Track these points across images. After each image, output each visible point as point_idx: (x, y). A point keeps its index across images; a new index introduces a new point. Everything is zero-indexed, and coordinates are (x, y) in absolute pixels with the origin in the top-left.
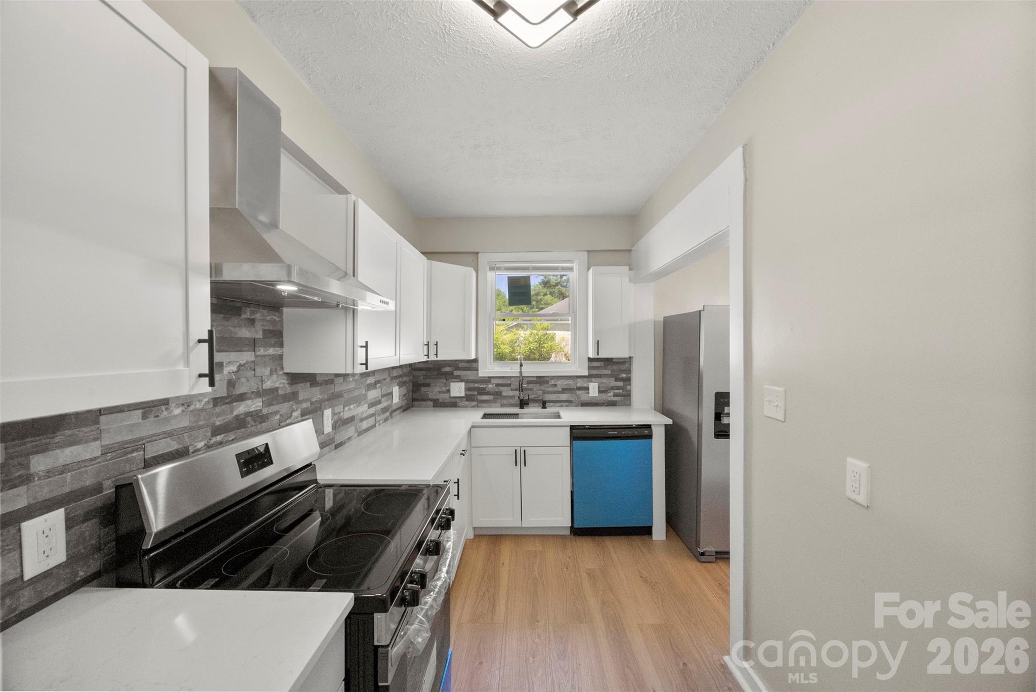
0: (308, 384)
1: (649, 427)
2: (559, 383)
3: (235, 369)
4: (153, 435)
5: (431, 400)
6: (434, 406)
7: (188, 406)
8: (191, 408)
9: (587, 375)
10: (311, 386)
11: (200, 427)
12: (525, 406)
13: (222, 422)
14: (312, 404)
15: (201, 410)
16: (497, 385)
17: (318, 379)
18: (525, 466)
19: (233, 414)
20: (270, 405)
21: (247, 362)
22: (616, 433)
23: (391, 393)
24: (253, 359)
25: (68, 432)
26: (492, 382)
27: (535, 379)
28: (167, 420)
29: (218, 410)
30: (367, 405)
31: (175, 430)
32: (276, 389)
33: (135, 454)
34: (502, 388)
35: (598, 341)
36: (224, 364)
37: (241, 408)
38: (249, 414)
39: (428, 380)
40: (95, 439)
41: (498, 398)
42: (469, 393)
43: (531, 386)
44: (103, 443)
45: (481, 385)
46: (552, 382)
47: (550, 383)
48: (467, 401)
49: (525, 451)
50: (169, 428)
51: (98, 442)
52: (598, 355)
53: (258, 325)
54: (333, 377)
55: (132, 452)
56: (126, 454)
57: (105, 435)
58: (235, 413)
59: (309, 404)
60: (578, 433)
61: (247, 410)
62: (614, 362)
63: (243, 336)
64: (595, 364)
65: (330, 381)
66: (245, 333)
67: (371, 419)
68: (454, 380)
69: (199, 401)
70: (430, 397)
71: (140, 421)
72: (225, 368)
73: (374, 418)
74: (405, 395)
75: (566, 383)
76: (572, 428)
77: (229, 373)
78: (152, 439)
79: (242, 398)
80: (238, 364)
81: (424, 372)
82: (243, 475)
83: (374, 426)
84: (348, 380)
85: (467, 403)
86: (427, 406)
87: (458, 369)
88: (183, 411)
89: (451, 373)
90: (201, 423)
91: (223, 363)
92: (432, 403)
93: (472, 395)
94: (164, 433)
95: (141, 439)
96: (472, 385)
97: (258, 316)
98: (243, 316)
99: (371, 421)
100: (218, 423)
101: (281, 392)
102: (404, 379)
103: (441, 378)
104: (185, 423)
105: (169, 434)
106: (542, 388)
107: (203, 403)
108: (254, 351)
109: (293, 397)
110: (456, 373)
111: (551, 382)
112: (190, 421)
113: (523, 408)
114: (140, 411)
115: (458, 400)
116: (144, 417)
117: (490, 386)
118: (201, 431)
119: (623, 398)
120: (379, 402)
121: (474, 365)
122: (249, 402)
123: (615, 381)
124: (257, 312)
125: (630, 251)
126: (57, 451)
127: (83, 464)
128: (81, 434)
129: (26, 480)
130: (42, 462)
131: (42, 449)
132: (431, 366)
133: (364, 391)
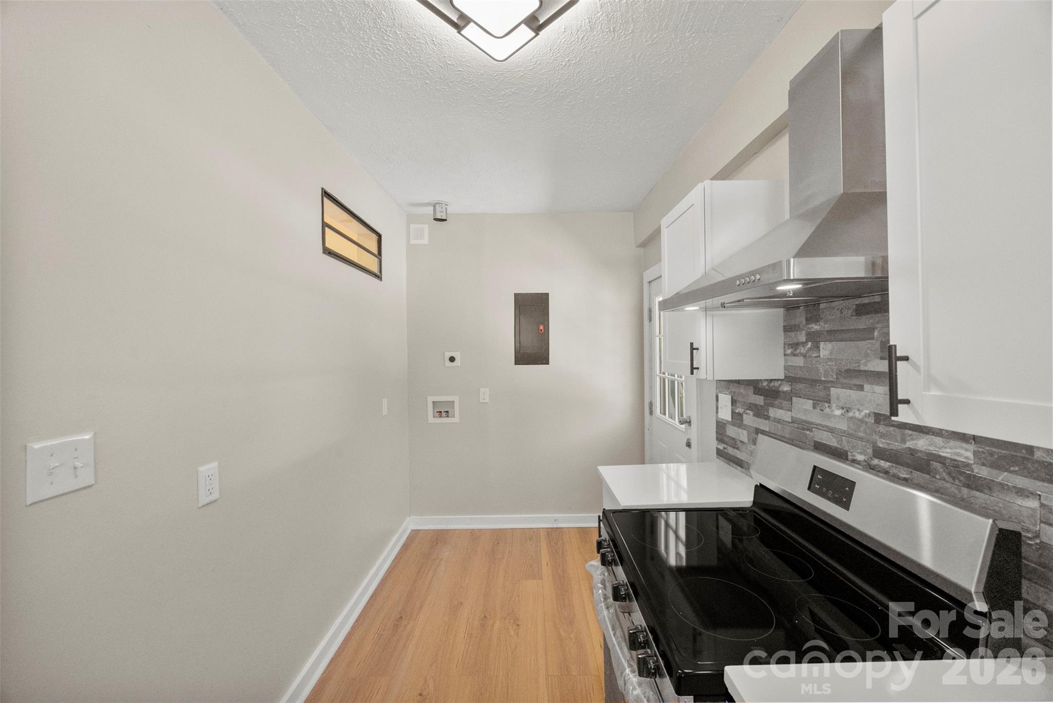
4: (821, 425)
7: (847, 411)
8: (851, 414)
11: (861, 439)
13: (888, 447)
15: (862, 421)
19: (905, 443)
28: (829, 416)
29: (881, 428)
31: (835, 428)
33: (808, 433)
40: (789, 411)
44: (794, 415)
50: (828, 424)
51: (790, 414)
55: (807, 430)
56: (803, 429)
57: (793, 410)
58: (909, 444)
61: (933, 449)
69: (858, 410)
71: (812, 409)
78: (819, 427)
88: (842, 414)
90: (861, 434)
94: (827, 427)
95: (812, 423)
100: (881, 445)
104: (843, 426)
105: (832, 430)
107: (863, 414)
114: (811, 402)
116: (814, 407)
126: (777, 410)
127: (785, 423)
128: (783, 404)
129: (767, 418)
130: (774, 413)
131: (773, 406)
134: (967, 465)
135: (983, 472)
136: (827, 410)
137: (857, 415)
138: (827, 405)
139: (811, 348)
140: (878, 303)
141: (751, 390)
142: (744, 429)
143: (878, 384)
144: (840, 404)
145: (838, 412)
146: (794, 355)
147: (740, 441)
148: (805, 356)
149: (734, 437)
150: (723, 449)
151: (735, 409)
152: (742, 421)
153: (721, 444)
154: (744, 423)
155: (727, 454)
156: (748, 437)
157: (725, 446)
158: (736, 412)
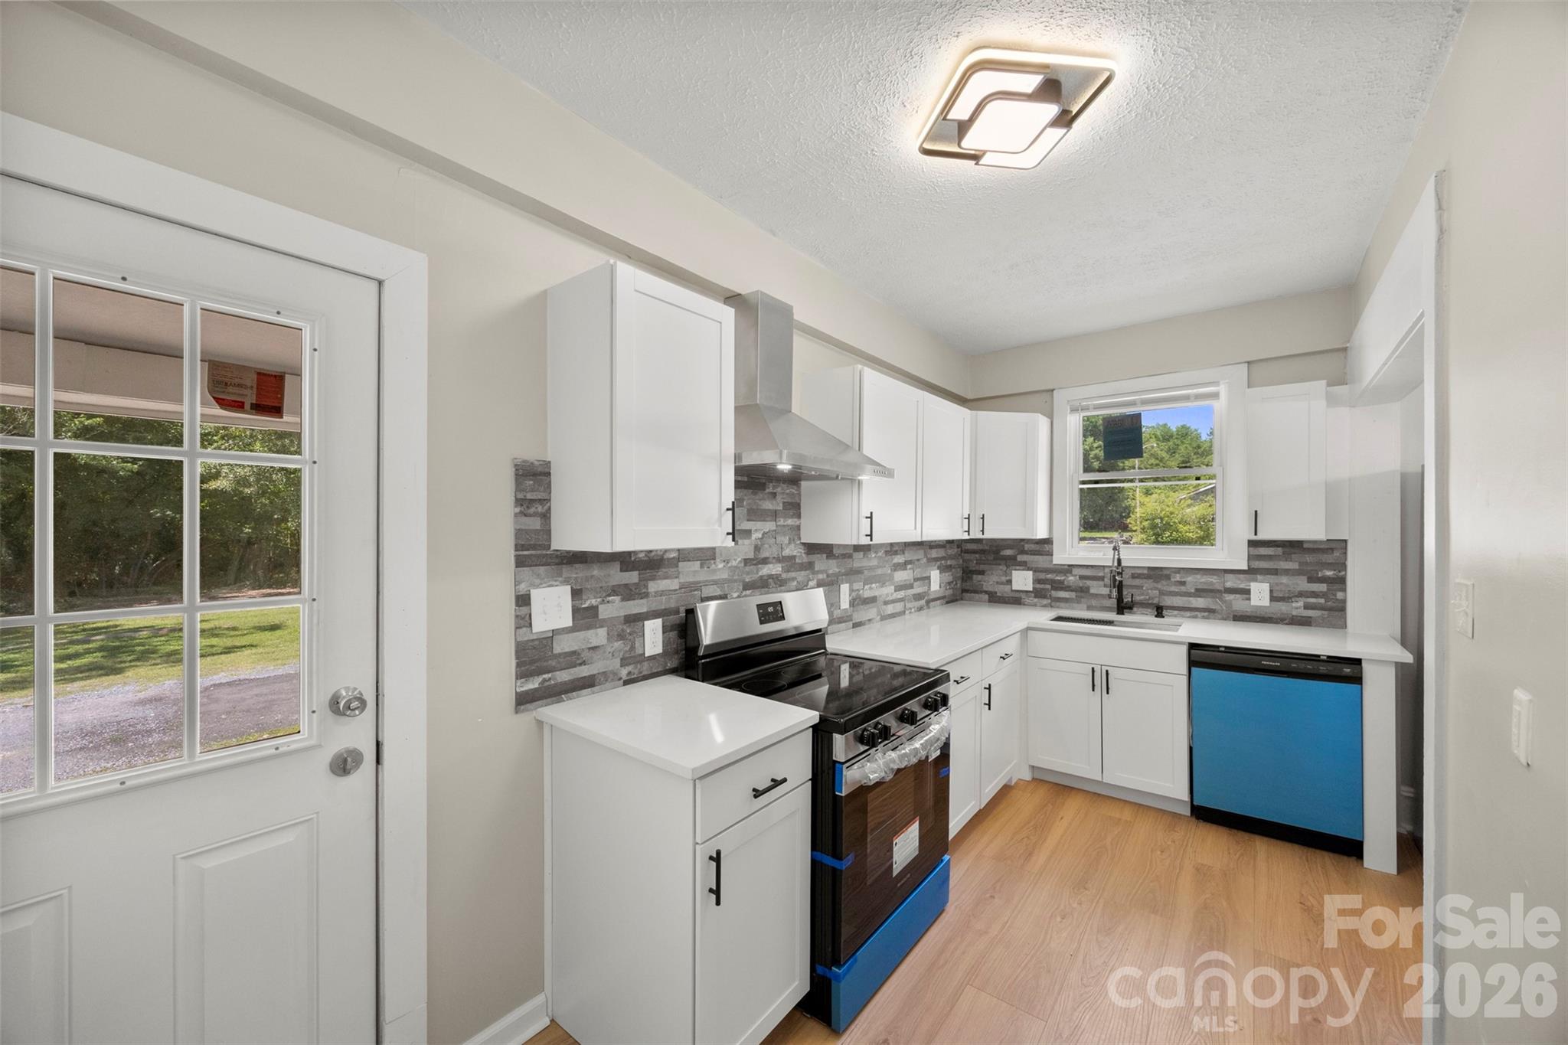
0: (825, 554)
1: (1357, 662)
2: (1189, 579)
3: (760, 536)
4: (706, 581)
5: (986, 592)
6: (990, 601)
7: (728, 563)
8: (729, 565)
9: (1246, 568)
10: (827, 557)
11: (736, 581)
12: (1125, 611)
13: (750, 580)
14: (828, 576)
15: (736, 567)
16: (1082, 577)
17: (834, 549)
18: (1108, 693)
19: (758, 574)
20: (788, 571)
21: (769, 531)
22: (1279, 664)
23: (928, 578)
24: (774, 528)
25: (664, 570)
26: (1073, 573)
27: (1145, 572)
28: (715, 571)
29: (747, 569)
30: (893, 587)
31: (719, 579)
32: (794, 557)
33: (696, 593)
34: (1089, 583)
35: (1256, 512)
36: (754, 531)
37: (766, 570)
38: (770, 576)
39: (982, 566)
40: (676, 577)
41: (1082, 597)
42: (1038, 586)
43: (1137, 582)
44: (682, 581)
45: (1057, 576)
46: (1178, 577)
47: (1172, 580)
48: (1036, 597)
49: (1107, 671)
50: (715, 578)
51: (676, 580)
52: (1256, 534)
53: (779, 498)
55: (695, 588)
56: (691, 591)
57: (681, 576)
58: (760, 574)
59: (825, 576)
60: (1201, 656)
61: (769, 572)
62: (1305, 549)
63: (767, 508)
64: (1263, 551)
65: (848, 552)
66: (768, 505)
67: (899, 604)
68: (1018, 568)
69: (735, 560)
70: (985, 589)
71: (699, 569)
72: (753, 535)
73: (902, 603)
74: (949, 583)
75: (1203, 580)
76: (1192, 646)
77: (756, 539)
78: (706, 583)
79: (765, 561)
80: (763, 531)
81: (977, 556)
82: (762, 622)
83: (902, 613)
84: (869, 556)
85: (1036, 600)
86: (980, 601)
87: (1023, 552)
88: (724, 566)
89: (1013, 558)
90: (736, 577)
91: (750, 531)
92: (987, 596)
93: (1043, 589)
94: (713, 581)
95: (699, 582)
96: (1042, 576)
97: (779, 490)
98: (767, 491)
99: (899, 607)
100: (747, 580)
101: (797, 561)
102: (949, 563)
103: (1000, 564)
104: (725, 576)
105: (715, 582)
106: (1159, 586)
107: (737, 562)
108: (775, 521)
109: (810, 566)
110: (1020, 558)
111: (1174, 578)
112: (729, 575)
113: (1123, 614)
114: (699, 562)
115: (1023, 595)
116: (702, 566)
117: (1071, 578)
118: (736, 584)
119: (1326, 613)
120: (911, 586)
121: (1047, 547)
122: (771, 566)
123: (1308, 582)
124: (779, 486)
125: (1345, 349)
126: (659, 581)
127: (671, 593)
128: (670, 573)
129: (646, 595)
130: (653, 587)
131: (653, 578)
132: (986, 548)
133: (889, 571)
134: (780, 575)
135: (784, 576)
136: (714, 566)
137: (734, 563)
138: (712, 562)
140: (746, 482)
141: (617, 565)
142: (602, 627)
143: (745, 539)
144: (723, 558)
145: (721, 566)
147: (590, 649)
149: (575, 648)
150: (537, 686)
151: (582, 604)
152: (597, 615)
153: (531, 679)
154: (601, 617)
155: (556, 685)
156: (608, 634)
157: (546, 676)
158: (584, 606)
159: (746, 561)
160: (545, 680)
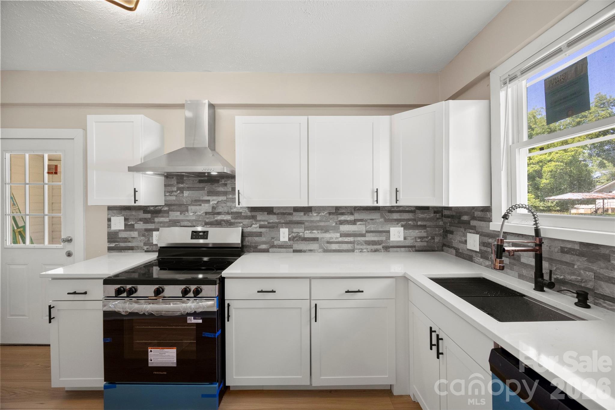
0: (266, 213)
3: (216, 203)
5: (454, 248)
6: (456, 255)
7: (195, 213)
8: (197, 214)
11: (200, 221)
13: (209, 221)
14: (269, 223)
17: (274, 211)
18: (438, 357)
19: (214, 219)
20: (235, 219)
21: (222, 201)
23: (387, 232)
24: (226, 199)
25: (162, 214)
27: (577, 247)
28: (187, 216)
29: (207, 216)
30: (339, 234)
31: (190, 220)
32: (241, 213)
33: (178, 224)
36: (211, 200)
37: (219, 218)
39: (452, 227)
40: (167, 217)
41: (514, 265)
42: (483, 248)
44: (170, 218)
48: (482, 257)
49: (438, 335)
51: (168, 218)
53: (229, 186)
54: (292, 211)
55: (177, 223)
56: (175, 223)
57: (170, 217)
58: (215, 219)
59: (266, 223)
61: (222, 219)
63: (220, 190)
65: (287, 213)
66: (221, 189)
67: (345, 245)
68: (471, 231)
69: (199, 212)
70: (454, 245)
71: (179, 215)
72: (211, 202)
73: (352, 245)
74: (421, 238)
77: (213, 204)
78: (183, 221)
79: (219, 214)
80: (217, 201)
81: (450, 219)
82: (192, 238)
83: (353, 251)
85: (481, 260)
86: (451, 254)
87: (474, 218)
88: (193, 214)
89: (468, 223)
91: (209, 200)
93: (486, 251)
94: (187, 220)
95: (180, 220)
96: (485, 240)
97: (229, 182)
98: (220, 183)
99: (349, 246)
100: (207, 221)
101: (243, 214)
102: (420, 223)
103: (461, 227)
104: (194, 218)
107: (201, 213)
108: (226, 196)
109: (253, 217)
110: (473, 223)
112: (196, 218)
113: (542, 290)
114: (180, 212)
115: (474, 254)
116: (181, 214)
118: (200, 222)
120: (363, 235)
124: (228, 181)
126: (160, 218)
127: (165, 223)
128: (164, 215)
129: (154, 222)
130: (156, 220)
131: (157, 217)
132: (454, 214)
133: (334, 224)
134: (230, 220)
135: (233, 221)
136: (187, 214)
137: (199, 213)
138: (186, 212)
139: (179, 193)
140: (207, 180)
141: (142, 211)
142: (136, 231)
143: (206, 203)
144: (193, 211)
145: (192, 214)
146: (171, 196)
147: (132, 238)
148: (176, 196)
149: (126, 237)
150: (114, 246)
151: (128, 223)
152: (134, 227)
153: (112, 243)
154: (135, 228)
155: (119, 247)
156: (138, 234)
157: (116, 243)
158: (129, 224)
159: (206, 213)
160: (116, 245)
